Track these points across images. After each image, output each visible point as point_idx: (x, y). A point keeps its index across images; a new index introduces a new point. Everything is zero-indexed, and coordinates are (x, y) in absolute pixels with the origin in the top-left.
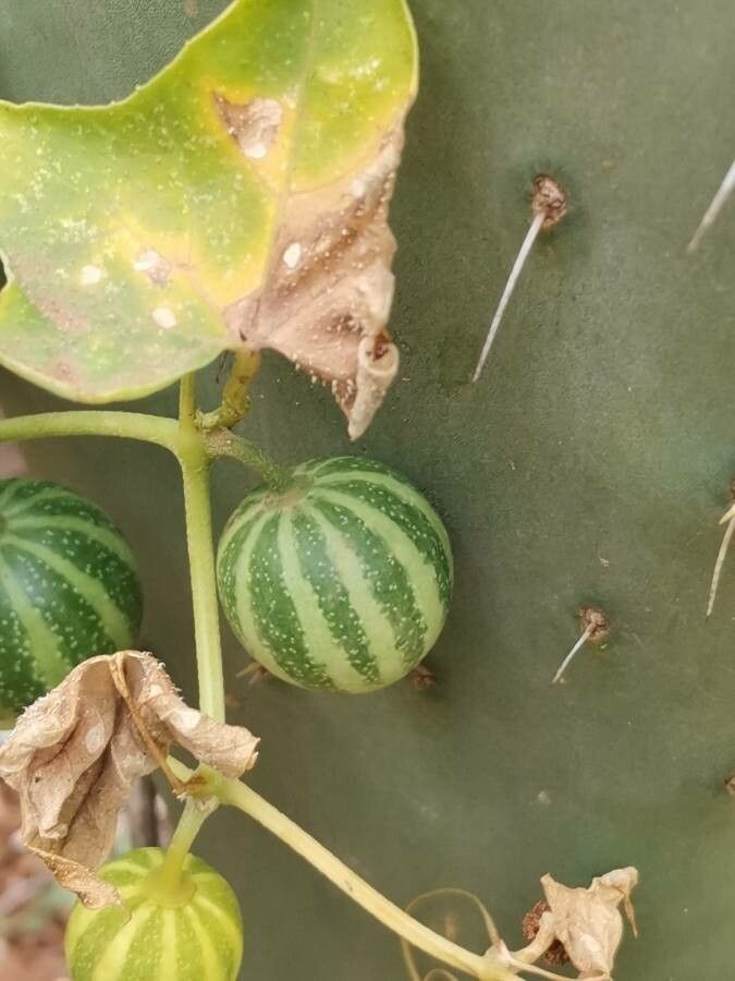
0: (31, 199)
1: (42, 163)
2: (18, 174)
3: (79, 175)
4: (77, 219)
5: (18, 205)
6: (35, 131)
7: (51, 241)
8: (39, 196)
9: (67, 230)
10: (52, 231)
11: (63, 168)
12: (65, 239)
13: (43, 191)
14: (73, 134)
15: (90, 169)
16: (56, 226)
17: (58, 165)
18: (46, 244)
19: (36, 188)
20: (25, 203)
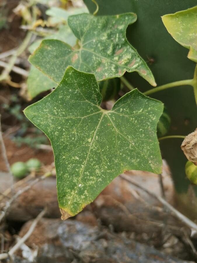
0: (181, 33)
1: (181, 25)
2: (176, 28)
3: (189, 25)
4: (192, 33)
5: (178, 35)
6: (177, 19)
7: (189, 39)
8: (182, 32)
9: (191, 36)
10: (188, 37)
11: (185, 25)
12: (191, 38)
13: (183, 30)
14: (187, 17)
15: (191, 23)
16: (189, 36)
17: (184, 24)
18: (188, 40)
19: (181, 30)
20: (179, 34)
